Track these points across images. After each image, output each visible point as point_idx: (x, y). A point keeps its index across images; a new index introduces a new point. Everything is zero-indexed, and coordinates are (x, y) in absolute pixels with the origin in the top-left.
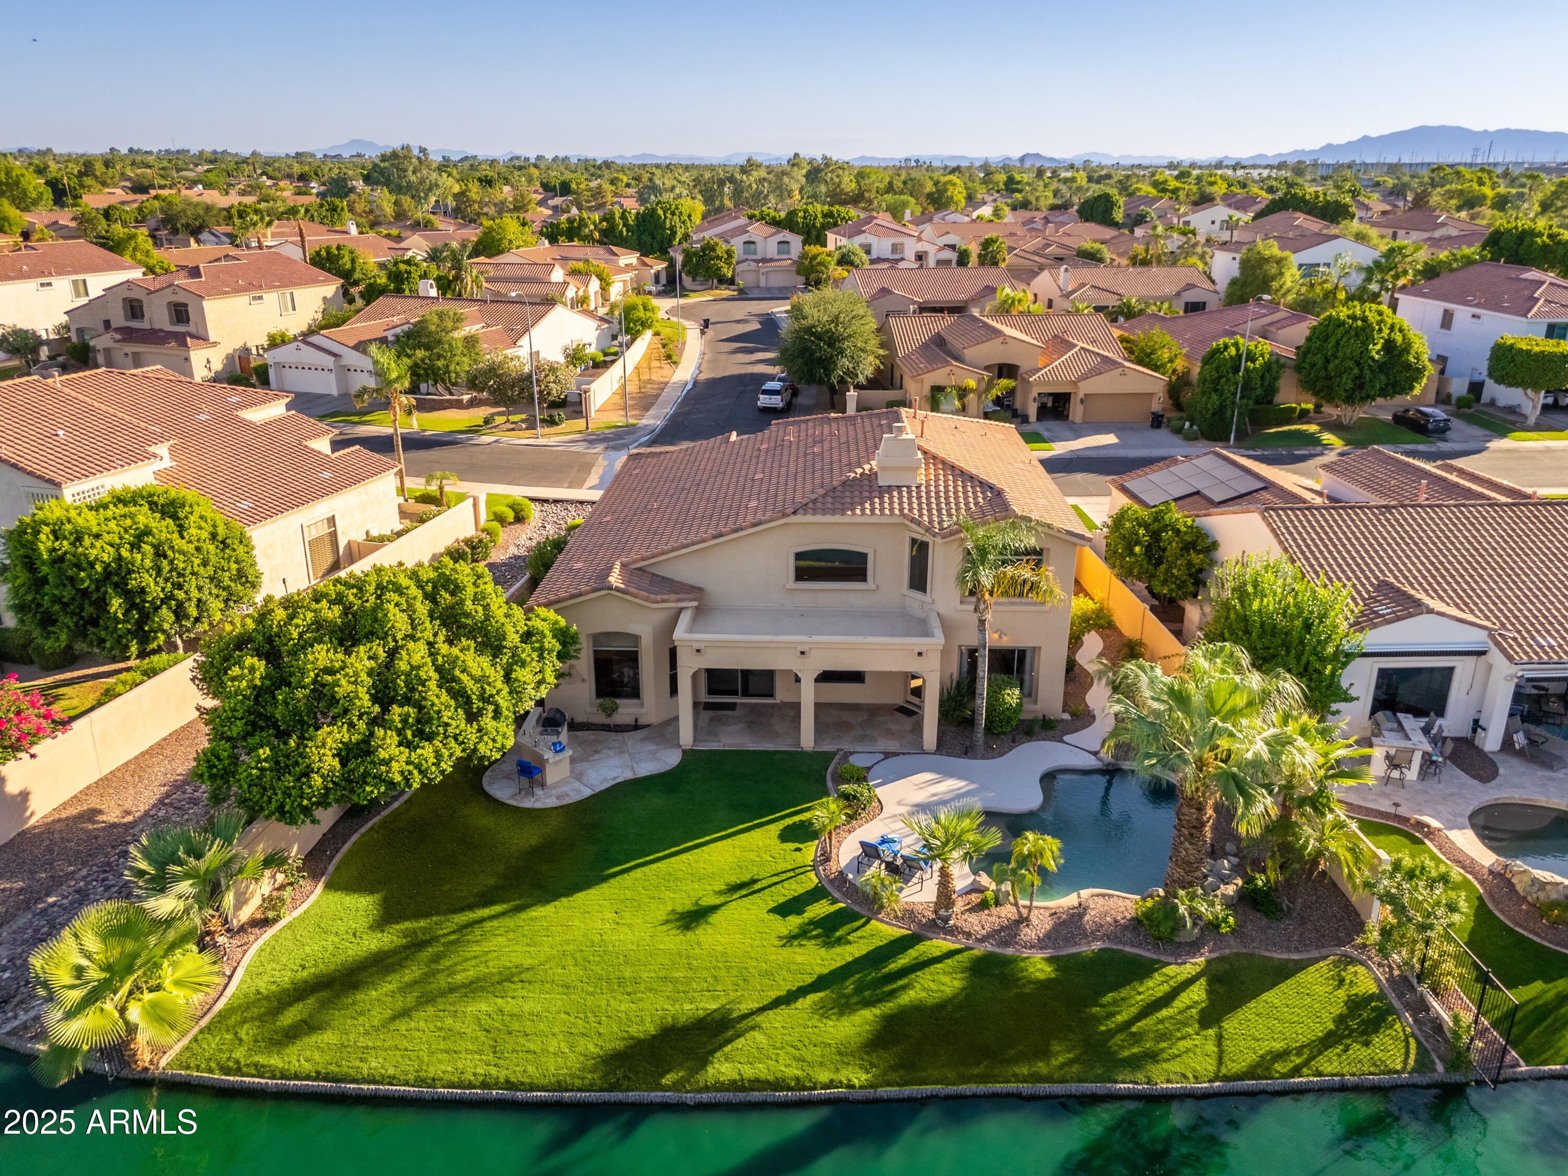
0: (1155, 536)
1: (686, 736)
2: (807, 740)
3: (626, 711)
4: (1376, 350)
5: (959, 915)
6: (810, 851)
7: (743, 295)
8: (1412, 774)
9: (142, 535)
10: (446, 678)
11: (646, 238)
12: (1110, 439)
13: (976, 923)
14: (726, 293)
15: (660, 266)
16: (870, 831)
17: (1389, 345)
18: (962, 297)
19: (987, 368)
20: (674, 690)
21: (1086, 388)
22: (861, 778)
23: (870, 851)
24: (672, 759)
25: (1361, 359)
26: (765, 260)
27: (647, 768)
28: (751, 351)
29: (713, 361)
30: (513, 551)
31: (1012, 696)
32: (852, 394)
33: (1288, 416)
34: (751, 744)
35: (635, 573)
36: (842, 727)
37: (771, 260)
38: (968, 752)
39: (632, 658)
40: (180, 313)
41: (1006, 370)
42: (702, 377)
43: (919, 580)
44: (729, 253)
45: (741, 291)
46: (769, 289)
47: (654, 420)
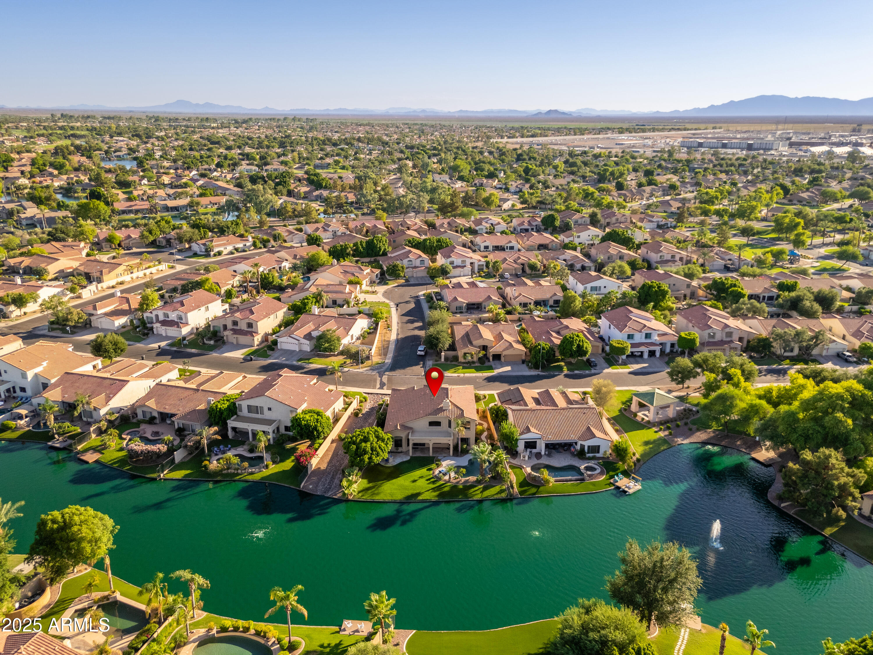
0: (497, 412)
1: (411, 454)
2: (431, 454)
3: (400, 449)
4: (574, 348)
5: (452, 480)
6: (431, 472)
7: (408, 284)
8: (527, 458)
9: (317, 420)
10: (380, 447)
11: (370, 252)
12: (509, 368)
13: (454, 481)
14: (402, 281)
15: (378, 271)
16: (440, 469)
17: (579, 346)
18: (481, 300)
19: (479, 347)
20: (408, 445)
21: (504, 353)
22: (439, 461)
23: (440, 472)
24: (409, 458)
25: (571, 350)
26: (415, 267)
27: (405, 460)
28: (412, 322)
29: (402, 328)
30: (366, 410)
31: (465, 446)
32: (443, 354)
33: (558, 361)
34: (422, 455)
35: (401, 426)
36: (437, 452)
37: (418, 267)
38: (457, 456)
39: (401, 440)
40: (250, 325)
41: (485, 348)
42: (400, 337)
43: (450, 426)
44: (402, 267)
45: (407, 280)
46: (417, 278)
47: (388, 361)
